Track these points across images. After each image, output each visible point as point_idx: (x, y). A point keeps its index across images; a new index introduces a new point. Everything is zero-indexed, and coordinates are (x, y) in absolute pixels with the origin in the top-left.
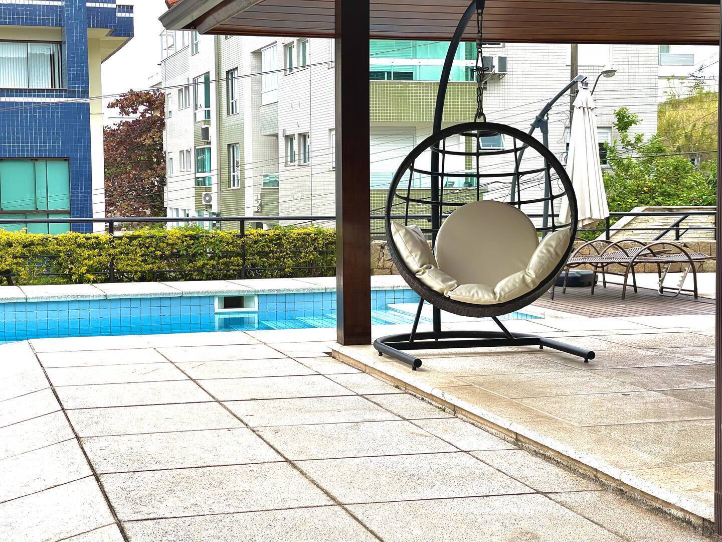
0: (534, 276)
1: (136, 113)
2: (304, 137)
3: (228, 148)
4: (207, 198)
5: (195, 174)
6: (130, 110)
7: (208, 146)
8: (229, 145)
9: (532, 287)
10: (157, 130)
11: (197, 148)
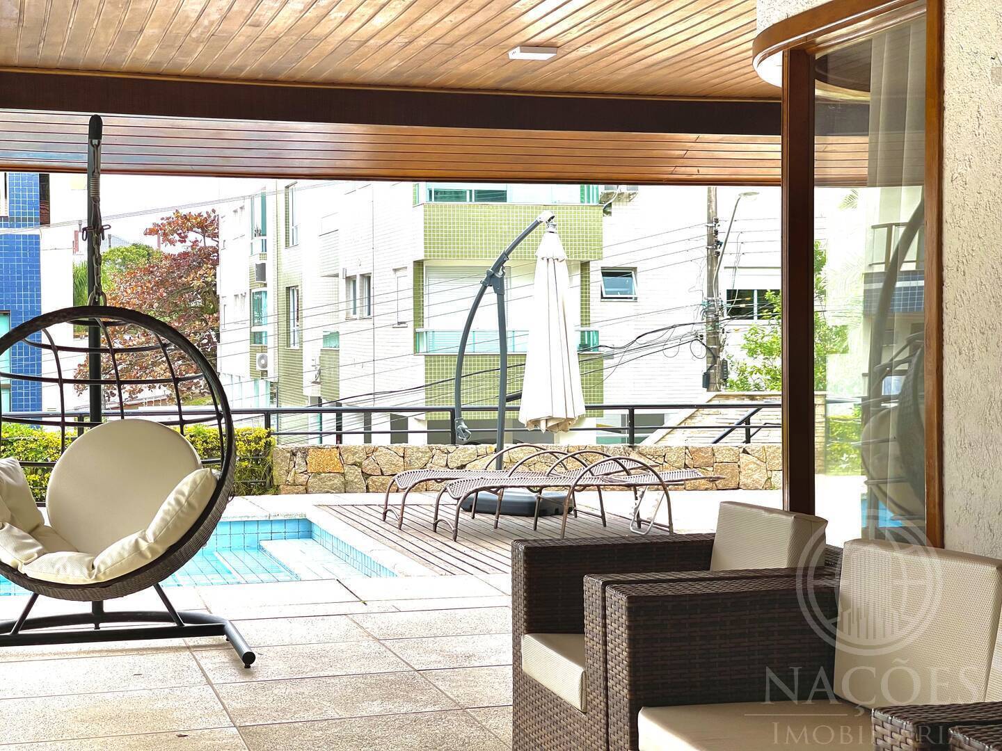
0: (152, 541)
1: (185, 241)
2: (367, 278)
3: (287, 292)
4: (263, 362)
5: (251, 327)
6: (177, 238)
7: (264, 289)
8: (288, 289)
9: (150, 558)
10: (210, 266)
11: (253, 291)
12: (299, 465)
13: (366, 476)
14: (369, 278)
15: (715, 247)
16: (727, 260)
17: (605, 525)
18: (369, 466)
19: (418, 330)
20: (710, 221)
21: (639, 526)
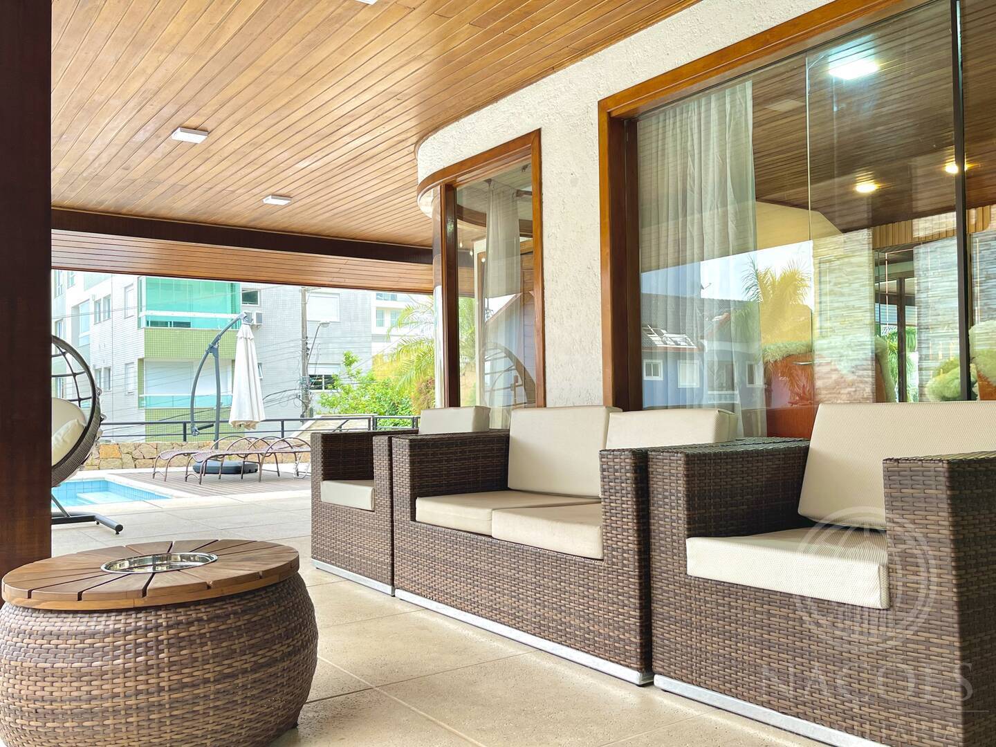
12: (95, 454)
13: (135, 459)
14: (109, 369)
15: (306, 352)
16: (312, 360)
17: (279, 475)
18: (136, 454)
19: (141, 396)
20: (303, 337)
21: (298, 475)
